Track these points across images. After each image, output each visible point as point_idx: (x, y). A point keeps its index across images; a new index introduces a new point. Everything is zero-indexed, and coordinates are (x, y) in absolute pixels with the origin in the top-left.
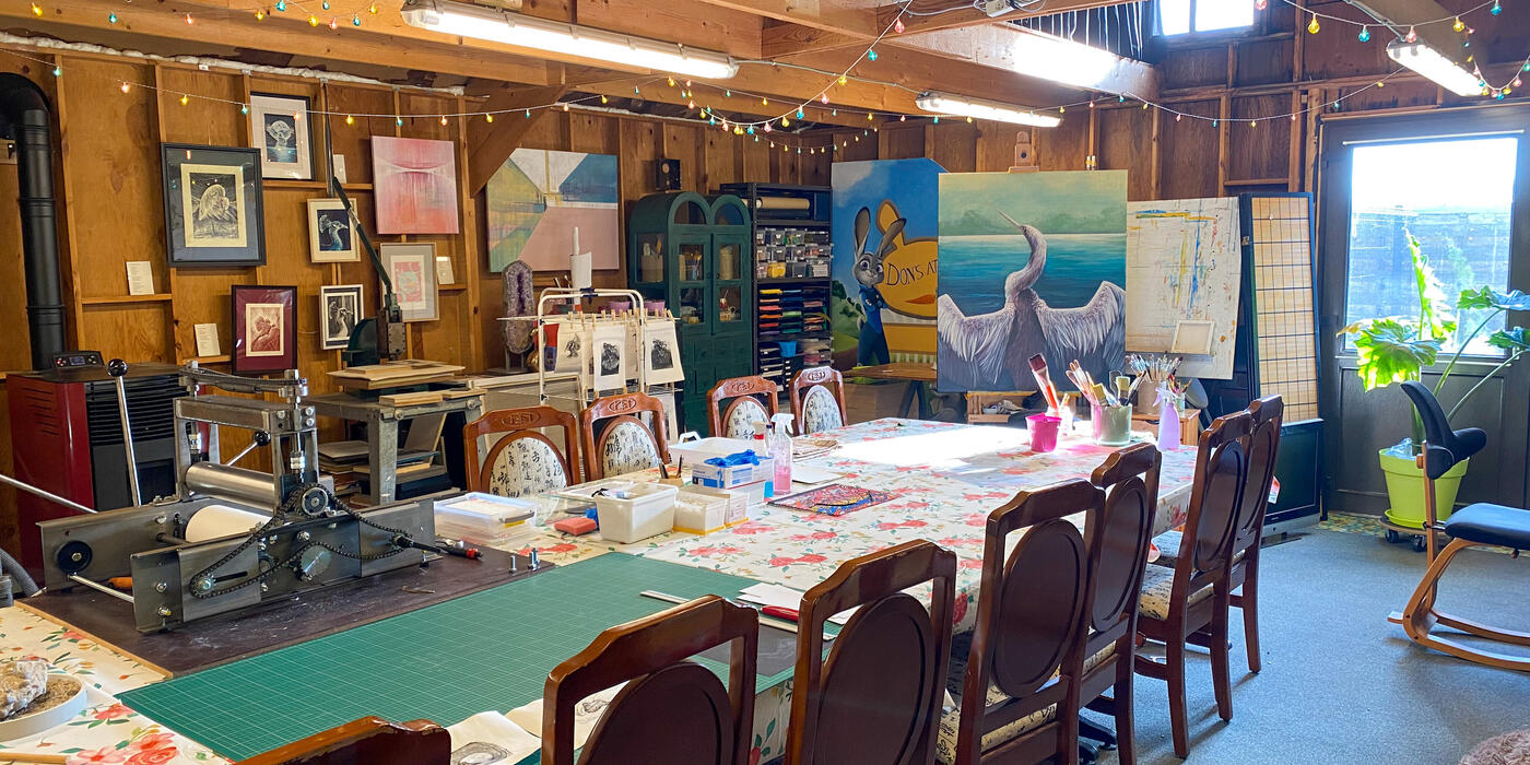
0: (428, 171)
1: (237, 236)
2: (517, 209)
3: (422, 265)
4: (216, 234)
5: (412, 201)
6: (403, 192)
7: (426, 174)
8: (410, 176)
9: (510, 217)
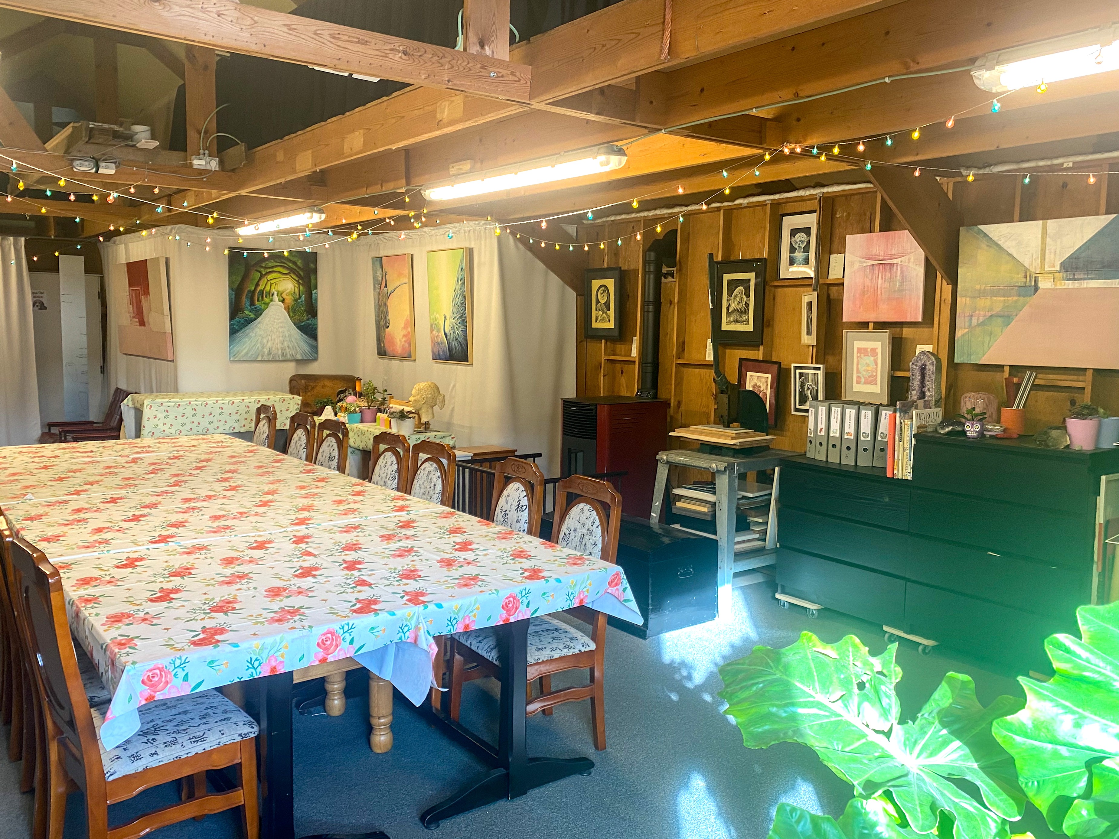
0: (895, 261)
1: (748, 324)
2: (994, 293)
3: (879, 351)
4: (737, 322)
5: (875, 291)
6: (868, 282)
7: (892, 265)
8: (877, 268)
9: (983, 303)
